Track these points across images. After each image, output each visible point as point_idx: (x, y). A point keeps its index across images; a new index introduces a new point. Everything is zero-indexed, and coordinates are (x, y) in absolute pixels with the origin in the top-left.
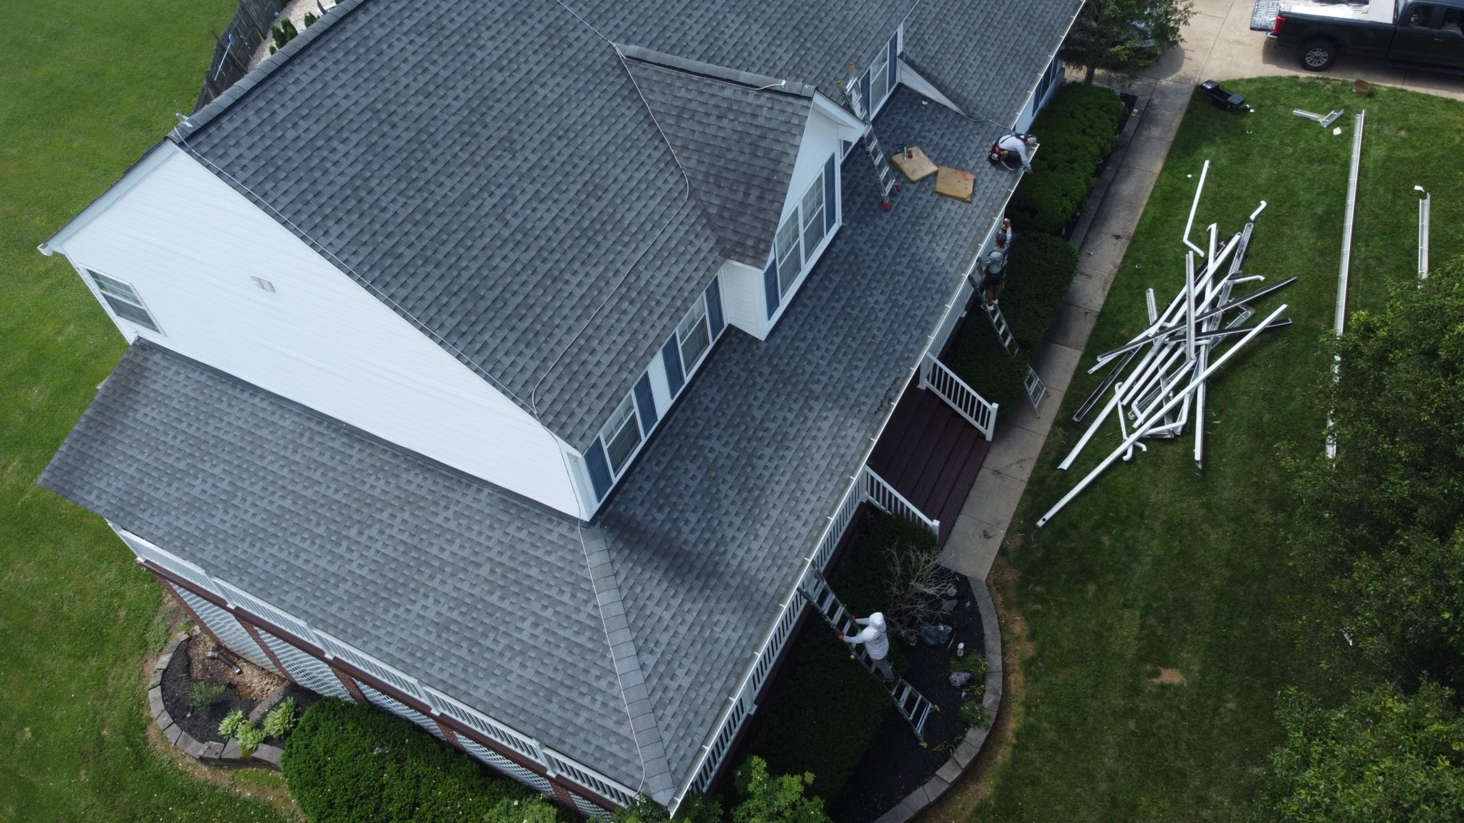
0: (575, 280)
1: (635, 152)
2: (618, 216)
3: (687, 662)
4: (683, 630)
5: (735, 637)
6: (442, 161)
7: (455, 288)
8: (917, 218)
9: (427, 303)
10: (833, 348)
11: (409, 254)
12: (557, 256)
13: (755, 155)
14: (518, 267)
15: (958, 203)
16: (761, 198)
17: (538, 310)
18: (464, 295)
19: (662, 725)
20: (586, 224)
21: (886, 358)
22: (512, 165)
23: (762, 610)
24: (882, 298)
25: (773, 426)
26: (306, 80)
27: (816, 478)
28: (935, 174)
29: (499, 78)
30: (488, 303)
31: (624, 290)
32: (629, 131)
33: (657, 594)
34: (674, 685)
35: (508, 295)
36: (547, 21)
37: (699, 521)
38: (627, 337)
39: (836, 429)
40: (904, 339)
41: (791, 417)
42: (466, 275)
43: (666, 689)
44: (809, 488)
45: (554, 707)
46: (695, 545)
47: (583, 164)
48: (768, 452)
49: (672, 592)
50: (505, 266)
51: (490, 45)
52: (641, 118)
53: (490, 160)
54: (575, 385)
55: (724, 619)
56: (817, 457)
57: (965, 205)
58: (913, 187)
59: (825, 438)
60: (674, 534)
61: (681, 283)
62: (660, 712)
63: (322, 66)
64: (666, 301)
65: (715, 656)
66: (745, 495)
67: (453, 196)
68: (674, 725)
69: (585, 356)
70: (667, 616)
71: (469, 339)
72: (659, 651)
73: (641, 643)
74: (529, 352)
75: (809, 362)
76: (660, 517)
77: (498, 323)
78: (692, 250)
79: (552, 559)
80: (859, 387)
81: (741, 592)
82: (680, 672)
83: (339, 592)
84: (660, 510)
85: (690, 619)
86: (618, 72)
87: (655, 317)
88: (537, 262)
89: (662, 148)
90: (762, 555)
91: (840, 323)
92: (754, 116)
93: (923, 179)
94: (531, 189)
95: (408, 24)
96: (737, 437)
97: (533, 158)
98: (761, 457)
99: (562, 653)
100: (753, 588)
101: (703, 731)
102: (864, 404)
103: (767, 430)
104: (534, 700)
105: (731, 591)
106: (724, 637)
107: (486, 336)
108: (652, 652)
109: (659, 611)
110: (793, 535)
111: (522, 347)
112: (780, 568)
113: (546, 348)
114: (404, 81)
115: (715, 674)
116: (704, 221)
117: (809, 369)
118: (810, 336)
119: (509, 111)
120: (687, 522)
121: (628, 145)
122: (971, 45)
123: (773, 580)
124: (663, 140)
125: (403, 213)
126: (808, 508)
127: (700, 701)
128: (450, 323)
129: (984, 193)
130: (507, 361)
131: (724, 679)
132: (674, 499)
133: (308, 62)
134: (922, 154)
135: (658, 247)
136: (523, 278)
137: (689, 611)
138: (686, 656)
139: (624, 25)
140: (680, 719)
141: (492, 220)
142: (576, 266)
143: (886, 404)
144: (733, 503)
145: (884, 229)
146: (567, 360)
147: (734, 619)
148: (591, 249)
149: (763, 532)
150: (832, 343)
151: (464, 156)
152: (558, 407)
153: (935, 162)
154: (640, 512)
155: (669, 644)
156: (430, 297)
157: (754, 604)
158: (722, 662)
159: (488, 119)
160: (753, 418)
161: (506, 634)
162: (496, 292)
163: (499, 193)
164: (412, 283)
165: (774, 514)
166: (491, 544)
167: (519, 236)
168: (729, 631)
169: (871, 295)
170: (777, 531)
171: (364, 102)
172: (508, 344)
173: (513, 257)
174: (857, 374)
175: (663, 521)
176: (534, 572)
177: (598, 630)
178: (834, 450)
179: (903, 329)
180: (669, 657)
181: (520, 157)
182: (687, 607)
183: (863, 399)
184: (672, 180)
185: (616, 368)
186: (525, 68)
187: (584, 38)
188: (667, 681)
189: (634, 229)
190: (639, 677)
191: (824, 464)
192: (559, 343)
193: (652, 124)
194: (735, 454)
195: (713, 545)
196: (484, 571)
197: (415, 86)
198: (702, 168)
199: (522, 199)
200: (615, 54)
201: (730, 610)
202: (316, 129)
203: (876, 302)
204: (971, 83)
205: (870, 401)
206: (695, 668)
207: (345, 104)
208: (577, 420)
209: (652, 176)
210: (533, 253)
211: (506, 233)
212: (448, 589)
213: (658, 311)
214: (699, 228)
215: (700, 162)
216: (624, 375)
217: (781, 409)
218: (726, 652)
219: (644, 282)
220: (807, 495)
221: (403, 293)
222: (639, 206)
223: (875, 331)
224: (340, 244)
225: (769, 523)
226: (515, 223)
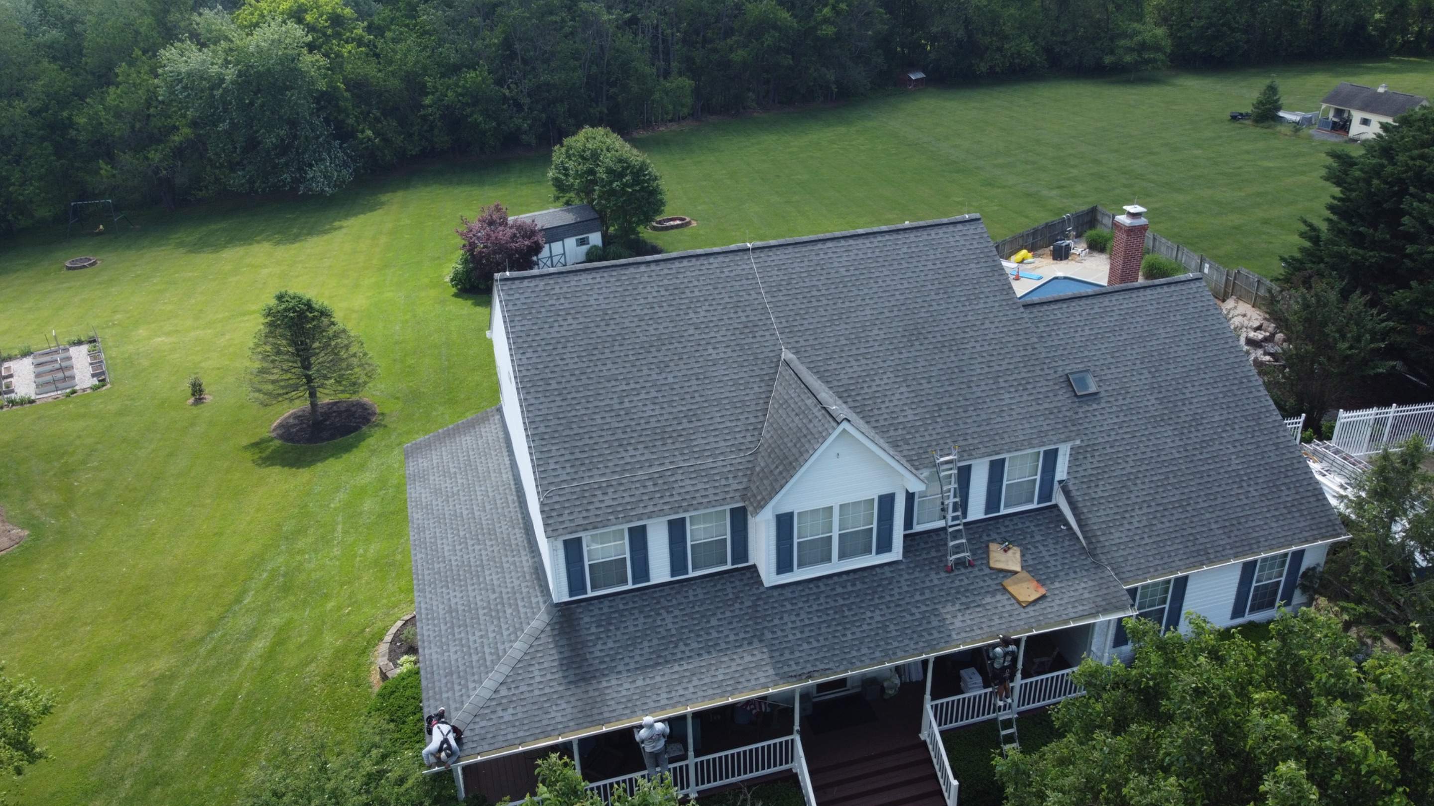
0: (632, 453)
1: (739, 411)
2: (693, 438)
3: (519, 709)
4: (537, 692)
5: (559, 719)
7: (561, 416)
8: (967, 590)
9: (540, 413)
13: (795, 445)
15: (1013, 601)
16: (781, 473)
28: (1016, 573)
39: (753, 665)
40: (865, 651)
44: (695, 682)
55: (564, 706)
56: (721, 671)
57: (1017, 606)
58: (987, 571)
59: (739, 665)
62: (477, 719)
65: (537, 719)
68: (477, 732)
70: (538, 679)
71: (544, 443)
72: (513, 691)
73: (509, 680)
75: (781, 618)
76: (593, 630)
79: (522, 610)
80: (798, 654)
81: (590, 701)
84: (597, 627)
86: (773, 365)
89: (761, 419)
92: (810, 421)
93: (1001, 571)
96: (686, 624)
98: (686, 645)
99: (475, 658)
100: (600, 705)
101: (486, 747)
102: (789, 666)
103: (708, 634)
104: (441, 672)
105: (585, 696)
106: (553, 714)
108: (509, 689)
109: (537, 673)
111: (568, 465)
113: (581, 474)
115: (526, 728)
116: (749, 472)
117: (776, 622)
118: (800, 605)
121: (739, 405)
123: (614, 710)
124: (765, 415)
126: (681, 692)
129: (1045, 608)
131: (528, 734)
133: (594, 275)
134: (1018, 555)
135: (702, 467)
136: (604, 433)
137: (551, 687)
138: (523, 706)
139: (802, 343)
140: (483, 732)
141: (615, 396)
142: (640, 446)
143: (804, 677)
144: (641, 655)
145: (931, 581)
146: (586, 488)
147: (569, 711)
148: (659, 443)
149: (640, 683)
152: (557, 506)
153: (1022, 567)
154: (587, 619)
155: (522, 693)
156: (544, 412)
157: (589, 713)
158: (537, 725)
159: (664, 348)
160: (708, 622)
161: (467, 633)
162: (581, 431)
163: (632, 386)
164: (542, 400)
165: (658, 679)
166: (509, 585)
167: (622, 412)
168: (559, 714)
169: (873, 611)
170: (648, 689)
172: (562, 459)
174: (805, 646)
175: (593, 633)
177: (499, 658)
178: (737, 675)
179: (872, 645)
180: (514, 698)
182: (554, 683)
183: (792, 663)
184: (749, 439)
186: (713, 334)
187: (768, 337)
188: (499, 708)
189: (696, 449)
190: (488, 694)
191: (721, 677)
192: (591, 476)
193: (768, 403)
198: (770, 441)
200: (780, 356)
204: (1118, 535)
206: (520, 716)
208: (561, 519)
209: (737, 429)
213: (667, 499)
214: (740, 474)
215: (772, 437)
216: (611, 517)
219: (673, 479)
220: (690, 685)
221: (533, 401)
222: (712, 439)
223: (848, 633)
224: (525, 361)
225: (648, 681)
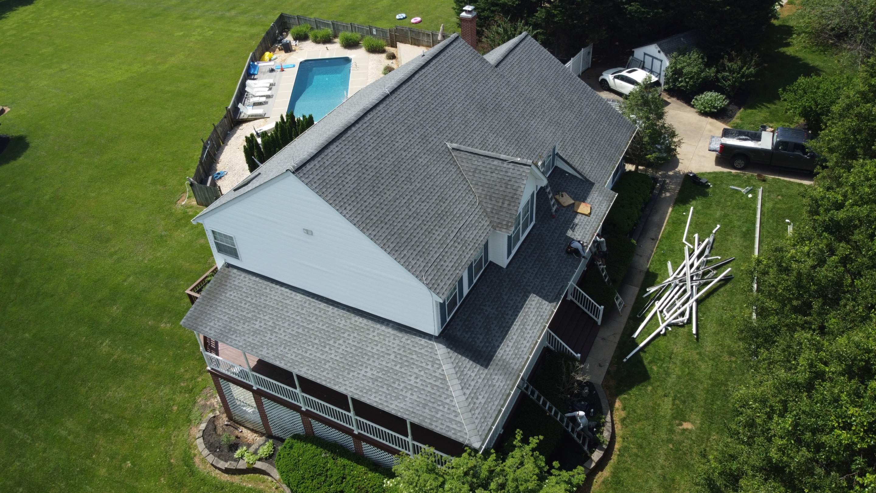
0: (437, 233)
1: (456, 185)
2: (452, 210)
3: (482, 393)
4: (480, 381)
5: (502, 385)
6: (385, 184)
7: (393, 233)
8: (567, 222)
9: (383, 238)
10: (535, 273)
11: (375, 219)
12: (430, 223)
13: (507, 188)
14: (415, 227)
15: (584, 216)
16: (509, 205)
17: (423, 244)
18: (396, 236)
19: (475, 417)
20: (440, 212)
21: (557, 278)
22: (411, 188)
23: (512, 375)
24: (554, 253)
25: (512, 303)
26: (335, 151)
27: (531, 324)
28: (574, 204)
29: (404, 154)
30: (405, 240)
31: (455, 239)
32: (454, 177)
33: (468, 366)
34: (478, 402)
35: (412, 237)
36: (421, 133)
37: (483, 339)
38: (458, 257)
39: (538, 305)
40: (565, 270)
41: (519, 299)
42: (396, 228)
43: (475, 403)
44: (529, 328)
45: (427, 411)
46: (482, 347)
47: (437, 189)
48: (510, 313)
49: (474, 366)
50: (410, 226)
51: (400, 141)
52: (458, 172)
53: (403, 185)
54: (439, 274)
55: (497, 377)
56: (531, 316)
57: (587, 217)
58: (564, 209)
59: (534, 308)
60: (473, 343)
61: (477, 238)
62: (473, 412)
63: (340, 146)
64: (472, 244)
65: (494, 392)
66: (502, 329)
67: (390, 198)
68: (479, 417)
69: (442, 263)
70: (473, 375)
71: (399, 252)
72: (471, 388)
73: (463, 385)
74: (422, 259)
75: (525, 278)
76: (467, 336)
77: (409, 247)
78: (481, 225)
79: (422, 351)
80: (547, 288)
81: (503, 367)
82: (480, 397)
83: (327, 367)
84: (467, 333)
85: (483, 376)
86: (449, 154)
87: (468, 250)
88: (422, 226)
89: (467, 184)
90: (511, 353)
91: (537, 262)
92: (506, 172)
93: (569, 206)
94: (419, 197)
95: (370, 132)
96: (497, 306)
97: (418, 186)
98: (507, 315)
99: (429, 389)
100: (508, 366)
101: (492, 420)
102: (549, 295)
103: (509, 304)
104: (418, 408)
105: (499, 367)
106: (497, 384)
107: (405, 252)
108: (468, 388)
109: (469, 373)
110: (523, 346)
111: (418, 257)
112: (518, 359)
113: (428, 259)
114: (370, 153)
115: (495, 399)
116: (485, 214)
117: (525, 280)
118: (525, 267)
119: (409, 167)
120: (478, 339)
121: (454, 182)
122: (586, 151)
123: (516, 364)
124: (467, 181)
125: (373, 203)
126: (529, 336)
127: (489, 408)
128: (392, 246)
129: (595, 213)
130: (414, 262)
131: (498, 401)
132: (472, 329)
134: (567, 195)
135: (468, 223)
136: (417, 231)
137: (482, 373)
138: (482, 391)
139: (450, 136)
140: (481, 415)
141: (405, 208)
142: (437, 228)
143: (559, 296)
144: (497, 332)
145: (553, 226)
146: (436, 264)
147: (501, 378)
148: (442, 222)
149: (511, 344)
150: (534, 270)
151: (393, 183)
152: (433, 281)
153: (573, 199)
154: (459, 334)
155: (474, 386)
156: (384, 235)
157: (509, 372)
158: (497, 394)
159: (401, 169)
160: (503, 299)
161: (404, 382)
162: (408, 236)
163: (407, 198)
164: (377, 230)
165: (515, 337)
166: (394, 346)
167: (415, 215)
168: (499, 382)
169: (549, 252)
170: (516, 344)
171: (356, 161)
172: (413, 256)
173: (413, 223)
174: (545, 283)
175: (468, 338)
176: (414, 357)
177: (445, 379)
178: (538, 313)
179: (564, 266)
180: (475, 391)
181: (414, 185)
182: (481, 372)
183: (549, 294)
184: (472, 197)
185: (454, 269)
186: (413, 151)
187: (435, 140)
188: (475, 400)
189: (458, 215)
190: (464, 398)
191: (534, 319)
192: (432, 257)
193: (462, 175)
194: (496, 313)
195: (490, 349)
196: (392, 357)
197: (374, 156)
198: (484, 193)
199: (416, 201)
200: (447, 147)
201: (499, 374)
202: (340, 169)
203: (552, 255)
204: (587, 167)
205: (552, 295)
206: (486, 396)
207: (349, 161)
208: (441, 287)
209: (464, 195)
210: (420, 222)
211: (410, 213)
212: (376, 364)
213: (469, 247)
214: (483, 217)
215: (483, 190)
216: (458, 271)
217: (515, 295)
218: (499, 390)
219: (463, 236)
220: (528, 331)
221: (374, 233)
222: (459, 206)
223: (552, 267)
224: (351, 213)
225: (513, 341)
226: (413, 210)
